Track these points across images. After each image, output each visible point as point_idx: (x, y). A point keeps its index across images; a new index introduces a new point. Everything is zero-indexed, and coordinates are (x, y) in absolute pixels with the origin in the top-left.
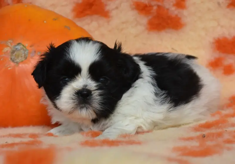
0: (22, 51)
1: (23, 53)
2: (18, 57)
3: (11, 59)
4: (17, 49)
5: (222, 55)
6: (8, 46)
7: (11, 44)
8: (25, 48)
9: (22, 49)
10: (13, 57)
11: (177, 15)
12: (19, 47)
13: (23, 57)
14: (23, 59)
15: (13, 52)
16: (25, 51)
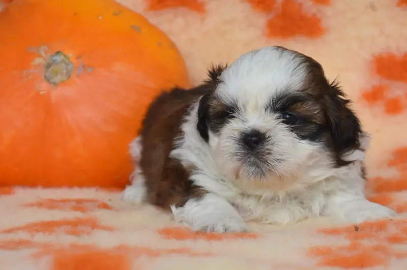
0: (63, 64)
1: (64, 68)
2: (56, 74)
3: (45, 77)
4: (54, 60)
5: (385, 82)
6: (40, 56)
7: (46, 52)
8: (67, 61)
9: (63, 61)
10: (48, 75)
11: (314, 15)
12: (58, 58)
13: (64, 74)
14: (64, 78)
15: (48, 66)
16: (68, 65)
